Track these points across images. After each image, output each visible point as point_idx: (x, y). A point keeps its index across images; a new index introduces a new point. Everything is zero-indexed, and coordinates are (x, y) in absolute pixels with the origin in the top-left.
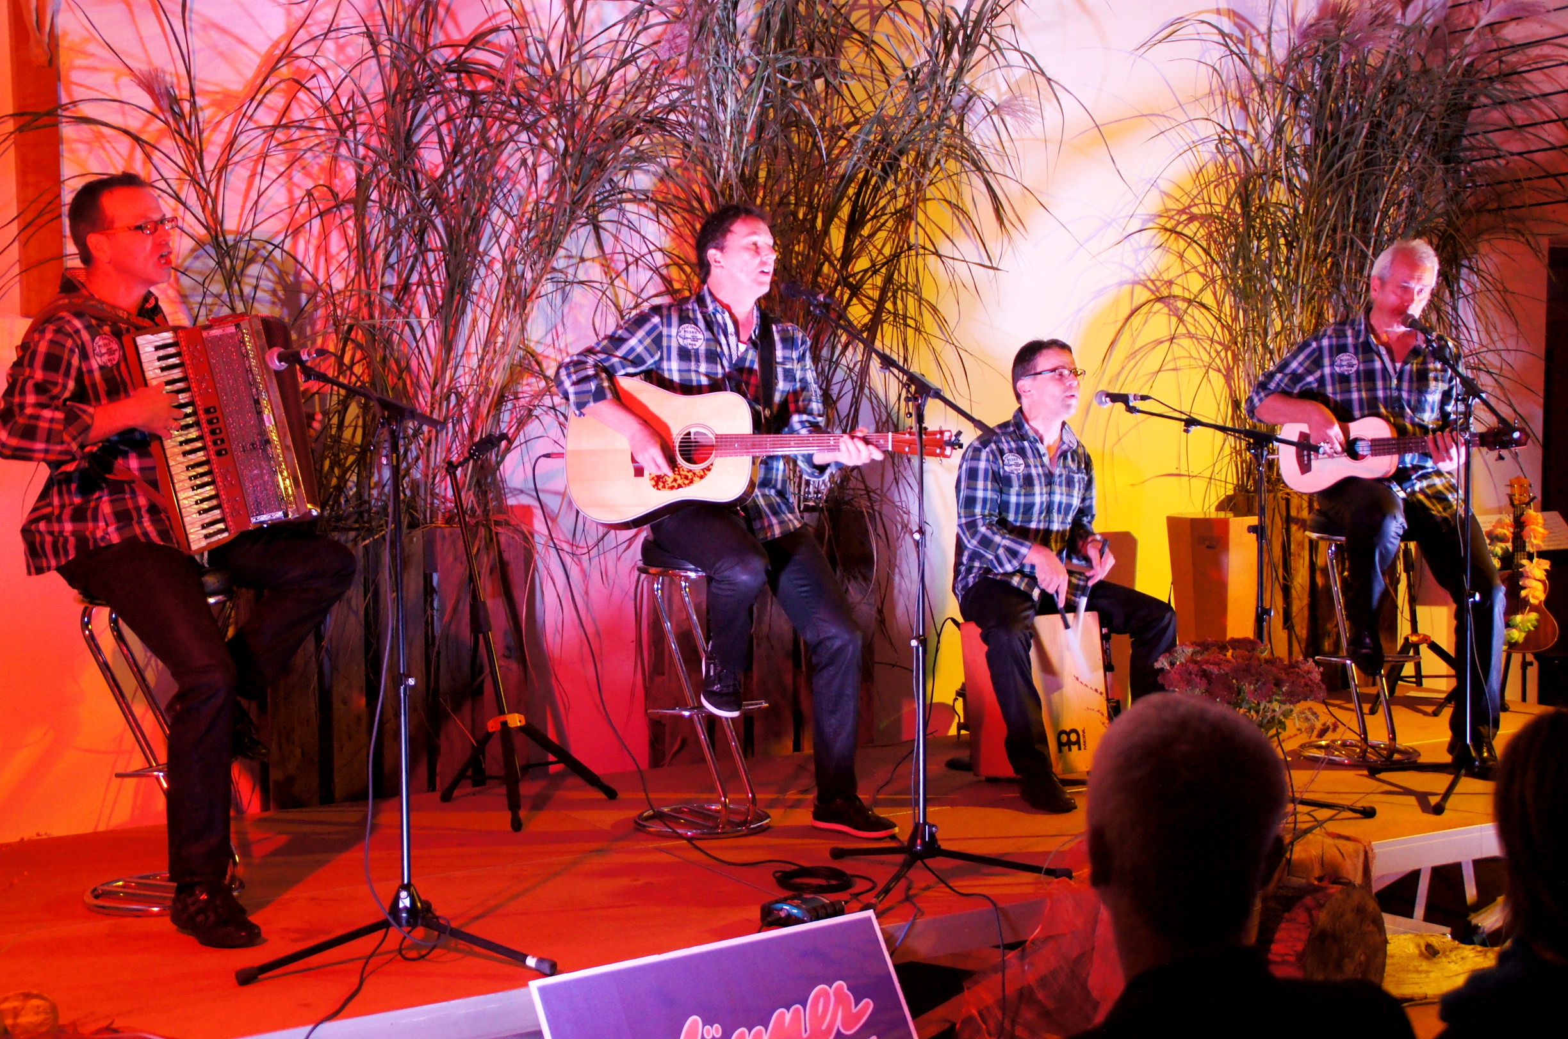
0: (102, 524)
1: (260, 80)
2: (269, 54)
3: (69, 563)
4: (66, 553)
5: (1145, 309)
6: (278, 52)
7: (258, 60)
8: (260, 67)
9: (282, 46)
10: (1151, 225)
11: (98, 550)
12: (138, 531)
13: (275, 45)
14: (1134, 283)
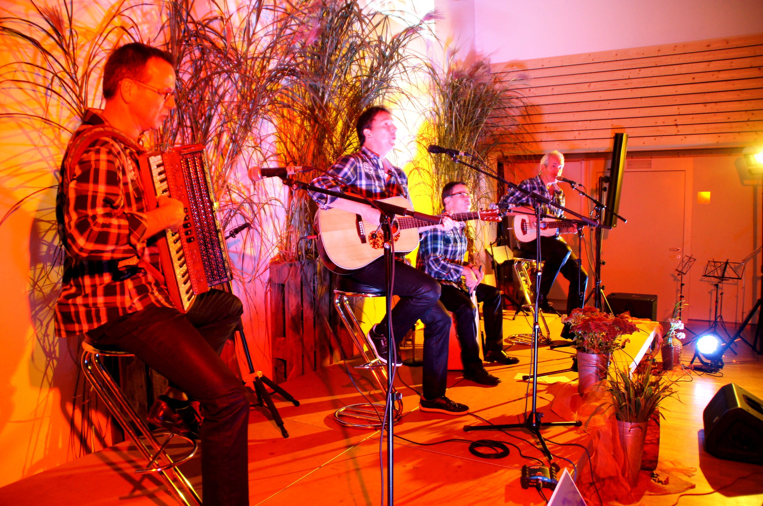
0: (127, 297)
1: (104, 25)
2: (110, 12)
3: (101, 328)
4: (99, 319)
5: (413, 172)
6: (114, 12)
7: (104, 14)
8: (105, 18)
9: (116, 9)
10: (414, 140)
11: (126, 316)
12: (153, 300)
13: (113, 7)
14: (411, 161)
